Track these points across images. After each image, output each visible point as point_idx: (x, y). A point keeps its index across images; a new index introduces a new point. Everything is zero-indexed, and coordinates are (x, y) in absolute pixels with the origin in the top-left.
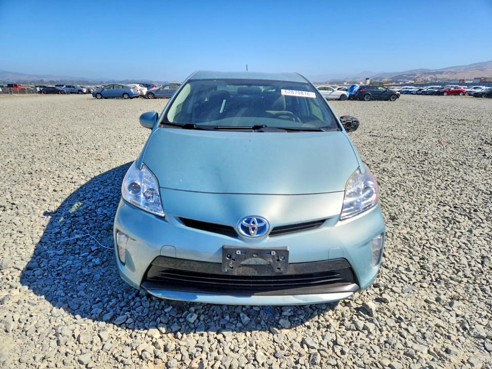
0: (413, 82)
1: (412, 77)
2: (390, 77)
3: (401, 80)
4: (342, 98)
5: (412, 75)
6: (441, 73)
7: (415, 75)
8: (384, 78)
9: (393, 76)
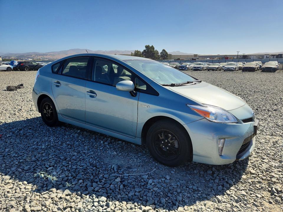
0: (32, 59)
1: (30, 56)
2: (16, 56)
3: (24, 58)
4: (8, 69)
5: (29, 55)
6: (46, 55)
7: (31, 55)
8: (12, 57)
9: (17, 55)
